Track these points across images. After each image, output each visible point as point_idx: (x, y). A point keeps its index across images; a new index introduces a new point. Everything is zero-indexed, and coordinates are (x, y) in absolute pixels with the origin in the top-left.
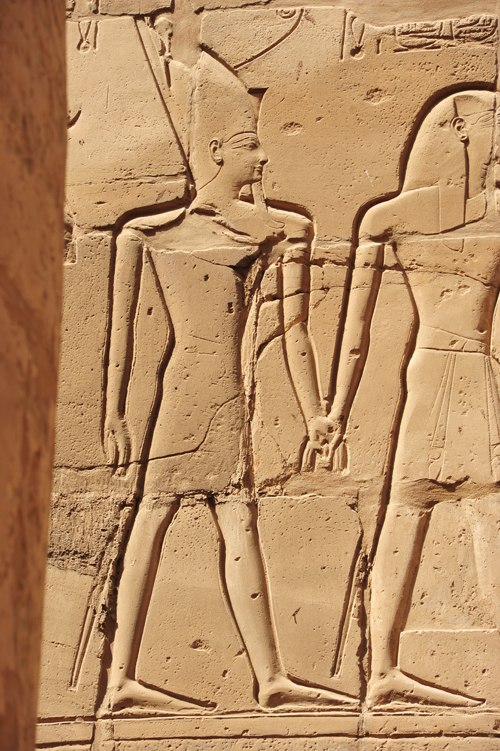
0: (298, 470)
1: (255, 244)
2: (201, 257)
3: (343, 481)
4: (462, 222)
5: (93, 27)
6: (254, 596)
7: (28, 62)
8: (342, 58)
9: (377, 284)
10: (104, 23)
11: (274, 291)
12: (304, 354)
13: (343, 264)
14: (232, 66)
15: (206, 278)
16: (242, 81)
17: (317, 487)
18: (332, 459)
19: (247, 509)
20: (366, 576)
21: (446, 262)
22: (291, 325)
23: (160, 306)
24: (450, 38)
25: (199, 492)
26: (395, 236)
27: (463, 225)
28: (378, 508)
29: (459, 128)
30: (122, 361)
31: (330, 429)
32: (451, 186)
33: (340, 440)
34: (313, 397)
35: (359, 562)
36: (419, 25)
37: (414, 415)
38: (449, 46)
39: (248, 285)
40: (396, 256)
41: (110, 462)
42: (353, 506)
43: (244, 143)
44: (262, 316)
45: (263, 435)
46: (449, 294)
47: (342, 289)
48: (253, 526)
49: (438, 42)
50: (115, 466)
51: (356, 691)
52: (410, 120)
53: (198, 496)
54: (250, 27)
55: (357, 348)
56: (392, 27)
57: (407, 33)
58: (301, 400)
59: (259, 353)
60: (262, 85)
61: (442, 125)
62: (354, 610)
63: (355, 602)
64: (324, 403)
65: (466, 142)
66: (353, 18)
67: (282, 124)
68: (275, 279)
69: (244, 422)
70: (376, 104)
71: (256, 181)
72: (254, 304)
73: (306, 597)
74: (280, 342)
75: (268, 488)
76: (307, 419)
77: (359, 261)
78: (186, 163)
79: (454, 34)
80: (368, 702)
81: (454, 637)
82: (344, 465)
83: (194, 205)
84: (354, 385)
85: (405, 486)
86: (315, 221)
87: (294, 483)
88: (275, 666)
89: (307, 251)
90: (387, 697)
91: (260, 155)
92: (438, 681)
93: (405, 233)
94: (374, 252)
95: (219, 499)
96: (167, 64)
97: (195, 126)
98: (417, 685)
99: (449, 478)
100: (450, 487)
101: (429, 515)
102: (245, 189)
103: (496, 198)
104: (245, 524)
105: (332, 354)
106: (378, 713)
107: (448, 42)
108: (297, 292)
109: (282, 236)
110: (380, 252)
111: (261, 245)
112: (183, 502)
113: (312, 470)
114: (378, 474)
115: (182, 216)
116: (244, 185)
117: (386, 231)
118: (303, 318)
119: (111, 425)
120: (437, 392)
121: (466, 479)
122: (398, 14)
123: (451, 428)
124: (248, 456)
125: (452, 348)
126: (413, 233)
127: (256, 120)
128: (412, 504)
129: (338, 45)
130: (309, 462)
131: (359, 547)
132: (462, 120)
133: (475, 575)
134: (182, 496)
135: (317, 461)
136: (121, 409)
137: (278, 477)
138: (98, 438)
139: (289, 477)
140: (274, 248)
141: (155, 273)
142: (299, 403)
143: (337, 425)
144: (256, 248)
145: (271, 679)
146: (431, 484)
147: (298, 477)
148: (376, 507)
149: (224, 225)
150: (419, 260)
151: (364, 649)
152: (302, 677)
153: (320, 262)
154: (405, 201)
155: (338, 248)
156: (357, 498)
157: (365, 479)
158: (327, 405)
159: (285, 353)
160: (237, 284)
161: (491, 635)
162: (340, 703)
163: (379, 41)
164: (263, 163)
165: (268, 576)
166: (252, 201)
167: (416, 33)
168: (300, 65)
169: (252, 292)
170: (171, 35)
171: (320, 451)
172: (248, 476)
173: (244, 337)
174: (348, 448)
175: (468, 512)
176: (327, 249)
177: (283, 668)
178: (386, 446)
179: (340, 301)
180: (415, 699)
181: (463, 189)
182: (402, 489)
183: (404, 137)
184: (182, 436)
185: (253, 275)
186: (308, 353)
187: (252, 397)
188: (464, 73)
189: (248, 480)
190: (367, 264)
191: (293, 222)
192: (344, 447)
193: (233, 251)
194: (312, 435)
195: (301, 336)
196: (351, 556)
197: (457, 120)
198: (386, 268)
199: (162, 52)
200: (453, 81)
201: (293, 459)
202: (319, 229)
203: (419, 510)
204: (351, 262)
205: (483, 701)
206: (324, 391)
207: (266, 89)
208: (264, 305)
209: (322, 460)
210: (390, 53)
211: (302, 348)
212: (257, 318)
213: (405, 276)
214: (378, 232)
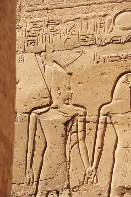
0: (83, 183)
1: (70, 117)
2: (54, 121)
3: (97, 187)
4: (130, 110)
5: (23, 56)
7: (5, 67)
8: (94, 64)
9: (105, 128)
10: (26, 55)
11: (75, 131)
12: (84, 149)
13: (95, 122)
14: (63, 66)
15: (56, 127)
16: (66, 71)
17: (89, 189)
18: (93, 180)
19: (68, 195)
21: (125, 122)
22: (81, 140)
23: (43, 135)
24: (125, 58)
25: (54, 190)
26: (110, 114)
28: (107, 195)
29: (128, 84)
30: (31, 151)
31: (93, 171)
32: (126, 100)
33: (95, 174)
34: (87, 161)
36: (116, 55)
37: (117, 167)
38: (125, 60)
39: (68, 129)
40: (111, 120)
41: (28, 182)
42: (100, 195)
43: (66, 88)
44: (72, 138)
45: (73, 173)
46: (126, 131)
47: (95, 130)
49: (121, 59)
50: (29, 183)
52: (114, 81)
53: (54, 192)
54: (68, 56)
55: (100, 147)
56: (108, 55)
57: (113, 57)
58: (84, 162)
61: (123, 83)
64: (91, 163)
65: (130, 87)
66: (97, 53)
67: (77, 83)
68: (76, 127)
69: (67, 169)
70: (104, 77)
71: (70, 99)
72: (70, 134)
74: (78, 145)
75: (74, 189)
76: (86, 168)
77: (100, 122)
78: (50, 94)
79: (126, 57)
82: (97, 182)
83: (52, 106)
84: (99, 158)
85: (115, 188)
86: (87, 110)
87: (82, 188)
89: (85, 119)
91: (71, 91)
93: (113, 113)
94: (104, 119)
95: (60, 192)
96: (44, 66)
97: (52, 84)
99: (128, 186)
100: (128, 189)
102: (67, 101)
105: (93, 149)
107: (124, 59)
108: (82, 131)
109: (78, 114)
110: (106, 119)
111: (72, 117)
112: (50, 194)
113: (88, 184)
114: (107, 185)
115: (49, 109)
116: (66, 100)
117: (108, 113)
118: (84, 138)
119: (28, 171)
120: (124, 160)
122: (110, 52)
123: (128, 171)
124: (68, 179)
125: (127, 147)
126: (115, 113)
127: (70, 82)
128: (117, 194)
129: (93, 61)
130: (86, 181)
132: (129, 81)
134: (49, 192)
135: (89, 181)
136: (31, 166)
137: (77, 186)
138: (24, 175)
139: (81, 186)
140: (75, 118)
141: (41, 125)
142: (83, 163)
143: (94, 170)
144: (70, 118)
146: (123, 188)
147: (83, 186)
149: (61, 111)
150: (117, 121)
153: (89, 122)
154: (113, 105)
155: (94, 118)
156: (101, 192)
157: (103, 186)
158: (91, 164)
159: (79, 149)
160: (65, 128)
163: (105, 59)
166: (69, 105)
167: (115, 57)
168: (82, 66)
169: (69, 131)
170: (45, 58)
171: (90, 178)
172: (69, 186)
173: (67, 144)
174: (98, 177)
176: (91, 118)
178: (109, 176)
179: (95, 133)
181: (130, 101)
182: (114, 189)
183: (112, 86)
184: (49, 174)
185: (69, 126)
186: (86, 148)
187: (70, 161)
188: (129, 68)
189: (68, 187)
190: (102, 123)
191: (81, 110)
192: (97, 176)
193: (63, 119)
194: (87, 173)
195: (84, 143)
197: (127, 81)
198: (108, 123)
199: (43, 63)
200: (126, 70)
201: (82, 180)
202: (88, 113)
204: (98, 122)
206: (90, 160)
207: (72, 73)
208: (73, 135)
209: (90, 180)
210: (108, 63)
211: (84, 147)
212: (71, 138)
213: (113, 126)
214: (105, 113)
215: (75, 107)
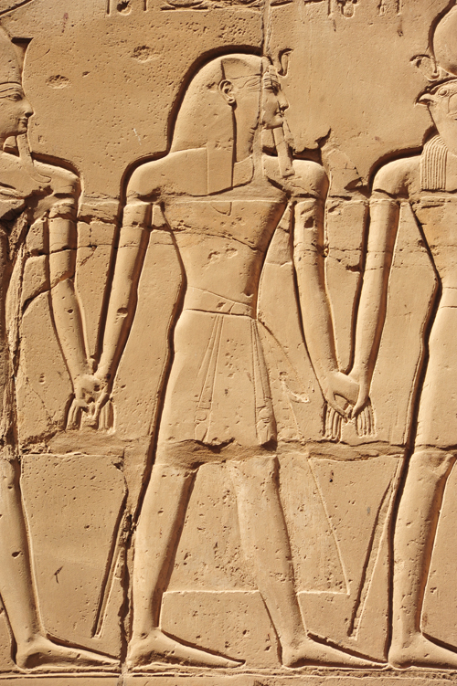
0: (64, 428)
1: (21, 198)
3: (109, 440)
4: (230, 186)
6: (15, 554)
8: (108, 12)
9: (144, 244)
11: (40, 246)
12: (70, 311)
13: (111, 222)
16: (5, 29)
17: (82, 446)
18: (98, 418)
19: (10, 466)
20: (130, 536)
21: (214, 224)
22: (58, 281)
26: (163, 197)
27: (231, 188)
28: (144, 468)
29: (226, 91)
31: (97, 388)
32: (219, 149)
33: (106, 399)
34: (80, 354)
35: (123, 522)
37: (181, 376)
38: (216, 7)
39: (13, 238)
40: (164, 216)
42: (118, 466)
43: (8, 93)
44: (27, 271)
45: (28, 392)
46: (216, 256)
47: (110, 247)
48: (15, 483)
49: (204, 2)
51: (116, 652)
52: (177, 80)
55: (124, 306)
58: (67, 356)
59: (24, 308)
60: (26, 35)
61: (210, 87)
62: (117, 570)
63: (118, 562)
64: (91, 361)
65: (234, 105)
67: (47, 76)
68: (41, 234)
69: (8, 378)
70: (143, 62)
71: (21, 133)
72: (19, 258)
73: (68, 556)
74: (46, 299)
75: (32, 445)
76: (73, 377)
77: (127, 219)
80: (129, 663)
81: (216, 598)
82: (110, 424)
84: (122, 343)
85: (171, 446)
86: (82, 177)
87: (58, 441)
88: (35, 627)
89: (74, 207)
90: (147, 658)
91: (25, 106)
92: (199, 642)
93: (173, 193)
94: (142, 211)
98: (178, 646)
99: (215, 439)
100: (216, 449)
101: (194, 476)
103: (263, 162)
104: (7, 481)
105: (99, 313)
106: (138, 674)
107: (216, 3)
108: (64, 248)
109: (48, 190)
110: (148, 211)
111: (26, 199)
113: (78, 428)
114: (144, 434)
116: (9, 137)
117: (154, 190)
118: (69, 275)
120: (204, 354)
121: (232, 441)
123: (218, 389)
124: (12, 412)
125: (218, 310)
126: (181, 194)
127: (21, 71)
128: (177, 465)
130: (74, 420)
131: (124, 506)
132: (229, 83)
133: (239, 536)
135: (83, 419)
137: (43, 434)
139: (53, 435)
140: (40, 202)
142: (65, 360)
143: (104, 384)
144: (22, 202)
145: (30, 639)
146: (196, 446)
147: (64, 435)
148: (142, 467)
150: (187, 221)
151: (126, 609)
152: (62, 638)
153: (87, 219)
154: (174, 163)
155: (106, 206)
156: (123, 457)
157: (131, 439)
158: (94, 363)
159: (51, 309)
160: (2, 238)
161: (253, 597)
162: (100, 664)
164: (29, 115)
165: (30, 534)
166: (17, 154)
168: (66, 16)
169: (17, 246)
171: (86, 410)
172: (12, 433)
173: (9, 292)
174: (114, 407)
175: (233, 474)
176: (95, 206)
177: (43, 628)
178: (153, 406)
179: (107, 258)
180: (175, 660)
181: (231, 152)
182: (168, 450)
183: (172, 98)
185: (18, 228)
186: (75, 310)
187: (17, 352)
188: (231, 36)
189: (11, 436)
190: (135, 223)
191: (60, 177)
192: (111, 406)
194: (78, 392)
195: (69, 293)
196: (115, 515)
197: (224, 83)
198: (154, 227)
200: (220, 43)
201: (58, 416)
202: (87, 187)
203: (184, 471)
204: (118, 221)
205: (243, 662)
206: (90, 349)
207: (31, 39)
208: (30, 260)
209: (88, 418)
210: (157, 11)
211: (69, 304)
212: (23, 272)
213: (173, 236)
214: (147, 191)
215: (40, 164)
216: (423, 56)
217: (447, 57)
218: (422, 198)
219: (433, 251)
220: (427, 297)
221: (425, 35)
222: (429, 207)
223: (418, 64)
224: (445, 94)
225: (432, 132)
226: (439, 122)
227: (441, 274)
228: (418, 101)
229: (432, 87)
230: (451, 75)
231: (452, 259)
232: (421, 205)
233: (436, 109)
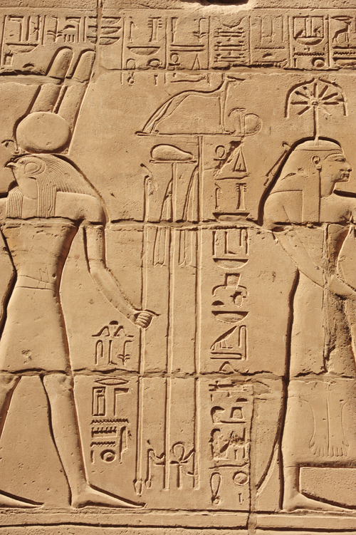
216: (10, 141)
217: (24, 142)
218: (6, 222)
219: (13, 254)
220: (7, 282)
221: (11, 129)
222: (11, 228)
223: (7, 145)
224: (22, 163)
225: (14, 184)
226: (19, 179)
227: (17, 268)
228: (6, 166)
229: (15, 158)
230: (27, 152)
231: (24, 259)
232: (6, 226)
233: (17, 172)
